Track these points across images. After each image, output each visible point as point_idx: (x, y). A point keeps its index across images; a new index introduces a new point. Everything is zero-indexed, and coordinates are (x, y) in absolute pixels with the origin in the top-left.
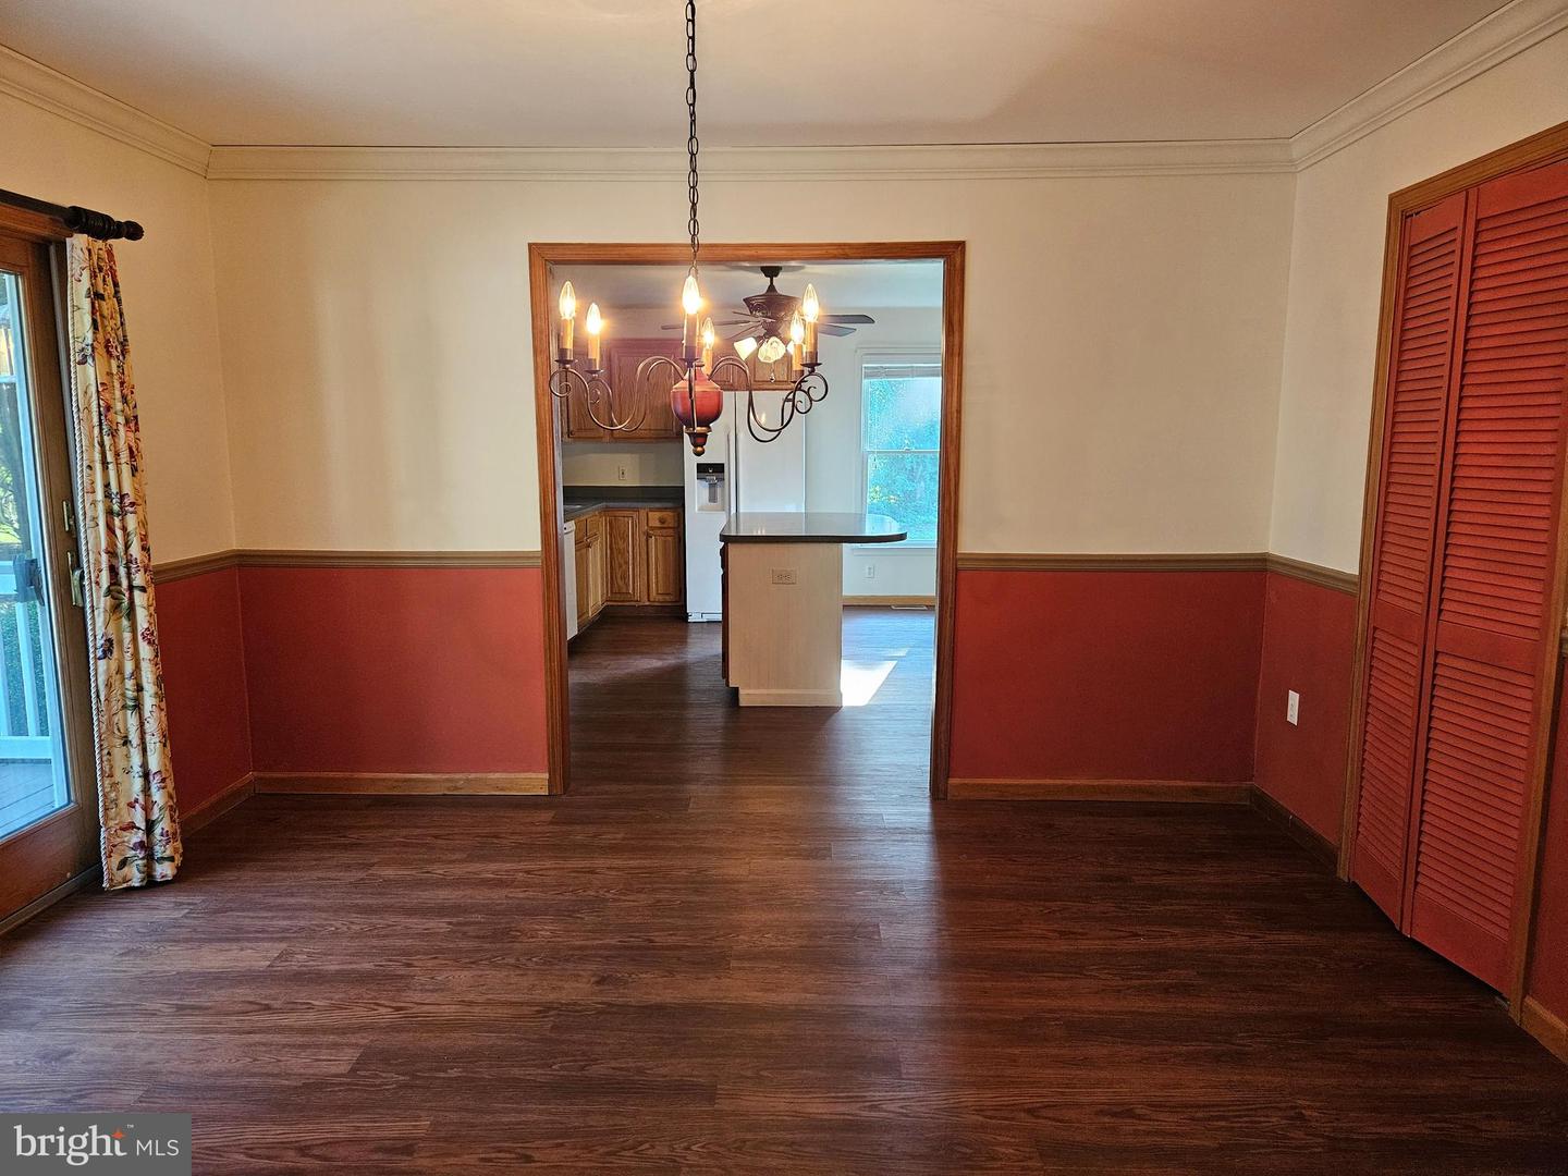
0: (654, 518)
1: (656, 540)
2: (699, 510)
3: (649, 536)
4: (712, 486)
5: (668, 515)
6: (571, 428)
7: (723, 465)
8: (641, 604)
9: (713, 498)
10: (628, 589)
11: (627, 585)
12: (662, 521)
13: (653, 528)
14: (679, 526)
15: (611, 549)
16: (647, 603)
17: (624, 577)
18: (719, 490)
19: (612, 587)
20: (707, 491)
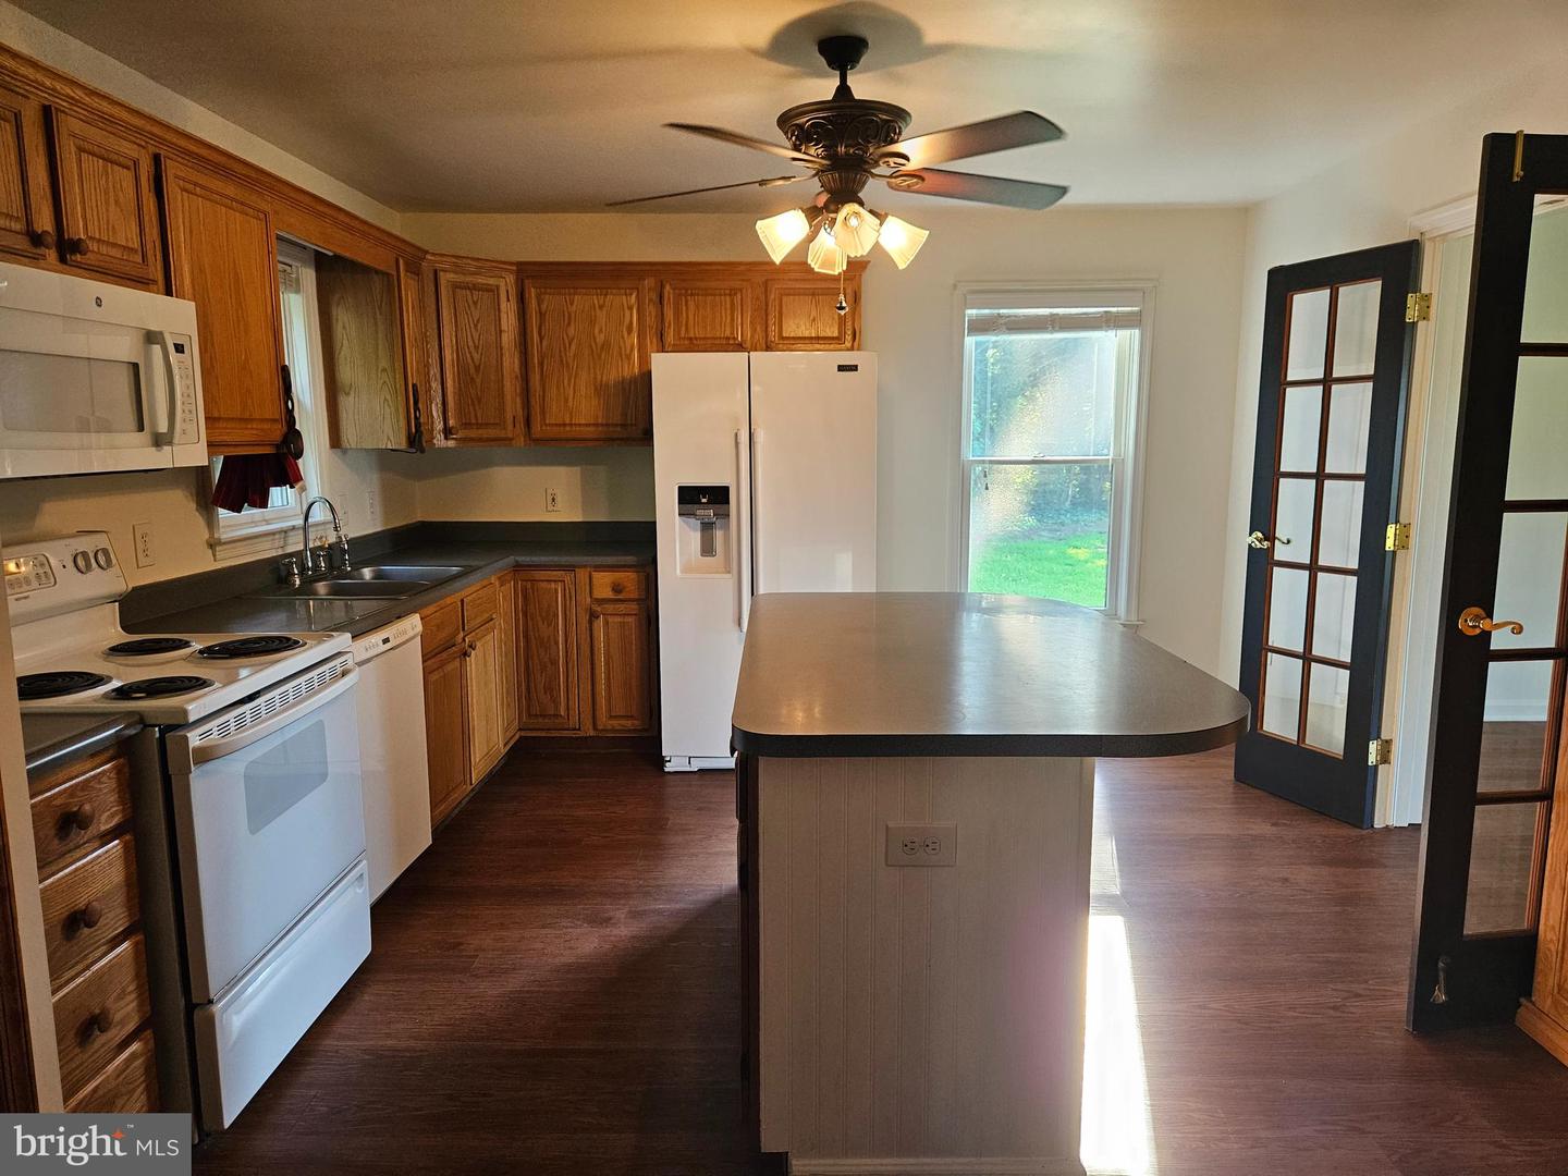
0: (603, 583)
1: (606, 623)
2: (682, 572)
3: (593, 616)
4: (707, 527)
5: (629, 578)
6: (451, 423)
7: (725, 490)
8: (581, 734)
9: (708, 549)
10: (557, 708)
11: (556, 702)
12: (617, 589)
13: (601, 601)
14: (647, 598)
15: (526, 637)
16: (592, 733)
17: (550, 688)
18: (719, 534)
19: (528, 707)
20: (698, 534)
